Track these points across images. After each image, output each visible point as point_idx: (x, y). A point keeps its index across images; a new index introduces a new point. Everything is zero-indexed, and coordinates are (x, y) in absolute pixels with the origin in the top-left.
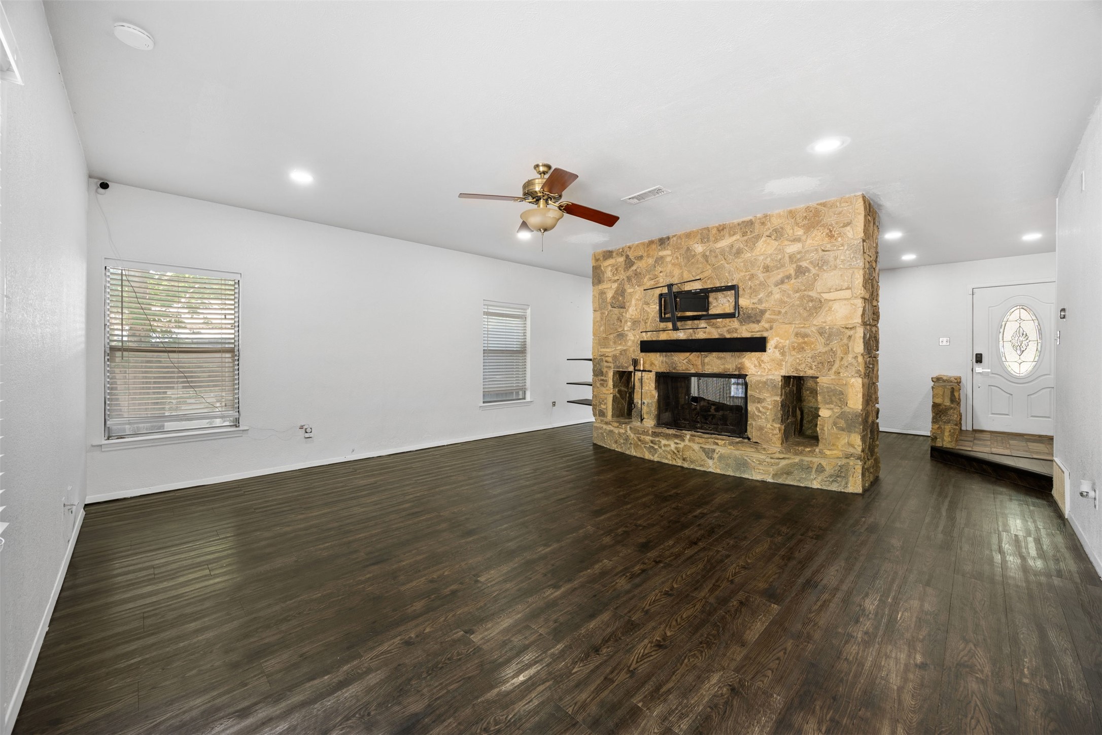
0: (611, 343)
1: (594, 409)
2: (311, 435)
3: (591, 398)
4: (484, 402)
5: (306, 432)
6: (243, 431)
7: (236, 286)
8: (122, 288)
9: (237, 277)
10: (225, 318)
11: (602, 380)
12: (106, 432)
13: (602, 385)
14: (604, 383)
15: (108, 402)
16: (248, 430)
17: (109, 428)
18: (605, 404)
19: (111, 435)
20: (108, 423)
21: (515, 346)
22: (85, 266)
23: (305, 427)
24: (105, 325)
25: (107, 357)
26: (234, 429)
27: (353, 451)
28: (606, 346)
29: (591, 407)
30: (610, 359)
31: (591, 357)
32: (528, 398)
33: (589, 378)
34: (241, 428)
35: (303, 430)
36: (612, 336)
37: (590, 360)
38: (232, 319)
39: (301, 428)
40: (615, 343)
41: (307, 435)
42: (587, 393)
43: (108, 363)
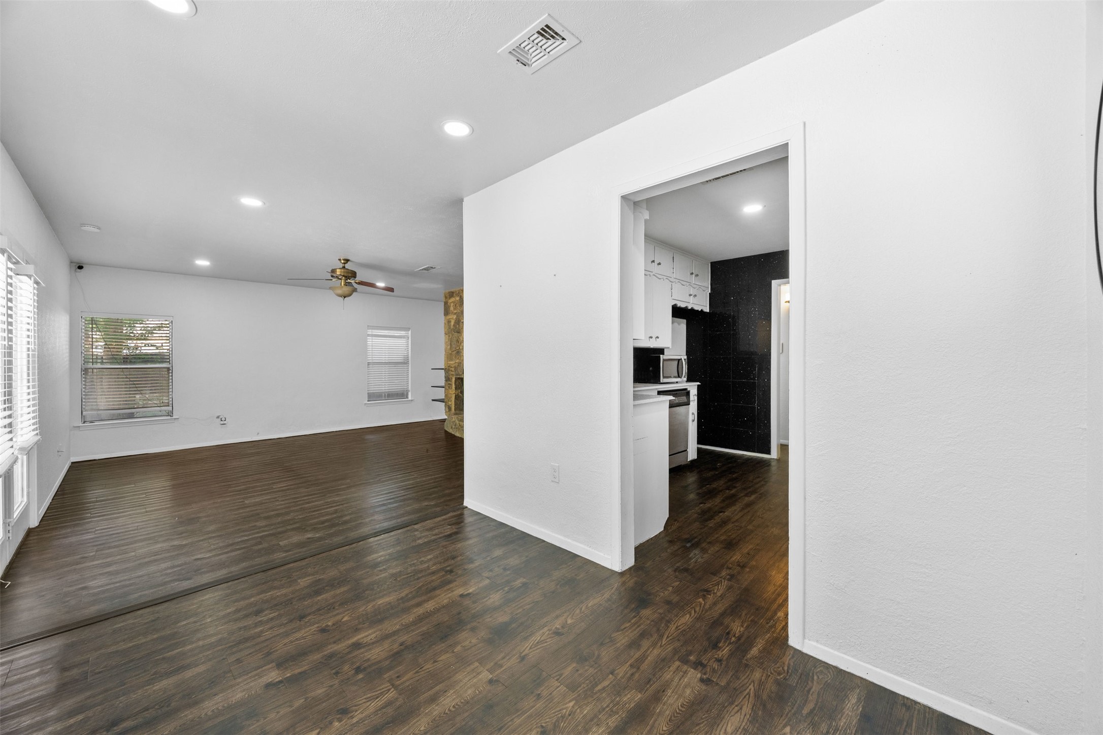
0: (454, 358)
1: (446, 405)
2: (225, 422)
3: (444, 398)
4: (368, 401)
5: (222, 421)
6: (175, 419)
7: (171, 324)
8: (92, 329)
9: (171, 319)
10: (162, 346)
11: (449, 384)
12: (83, 418)
13: (449, 387)
14: (450, 387)
15: (83, 400)
16: (178, 418)
17: (84, 416)
18: (451, 401)
19: (85, 420)
20: (84, 413)
21: (400, 360)
22: (68, 317)
23: (221, 417)
24: (82, 352)
25: (83, 373)
26: (169, 418)
27: (258, 434)
28: (451, 360)
29: (444, 403)
30: (453, 369)
31: (443, 367)
32: (410, 398)
33: (443, 383)
34: (174, 417)
35: (220, 419)
36: (454, 352)
37: (443, 369)
38: (168, 346)
39: (218, 417)
40: (455, 357)
41: (222, 422)
42: (441, 393)
43: (84, 376)
